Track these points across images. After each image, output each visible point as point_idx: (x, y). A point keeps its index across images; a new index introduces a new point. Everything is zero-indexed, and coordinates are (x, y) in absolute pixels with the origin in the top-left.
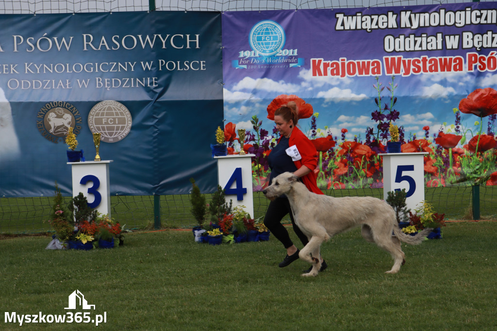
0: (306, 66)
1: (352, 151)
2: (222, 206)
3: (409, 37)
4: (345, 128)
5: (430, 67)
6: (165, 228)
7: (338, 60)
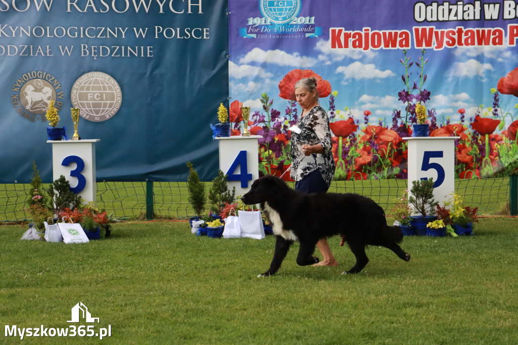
0: (325, 36)
1: (377, 137)
2: (224, 194)
3: (443, 5)
4: (368, 110)
5: (466, 40)
6: (158, 218)
7: (362, 31)
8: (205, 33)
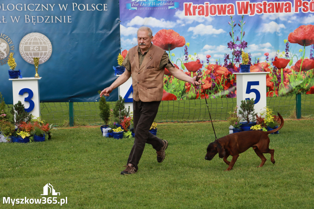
0: (181, 8)
1: (214, 71)
4: (209, 54)
5: (269, 9)
6: (77, 125)
7: (204, 4)
8: (104, 7)
